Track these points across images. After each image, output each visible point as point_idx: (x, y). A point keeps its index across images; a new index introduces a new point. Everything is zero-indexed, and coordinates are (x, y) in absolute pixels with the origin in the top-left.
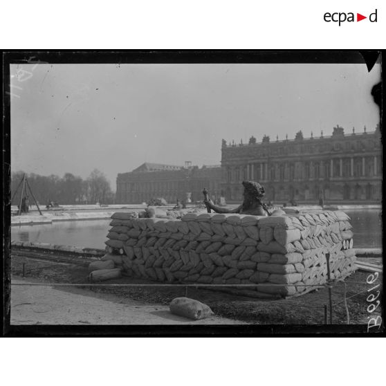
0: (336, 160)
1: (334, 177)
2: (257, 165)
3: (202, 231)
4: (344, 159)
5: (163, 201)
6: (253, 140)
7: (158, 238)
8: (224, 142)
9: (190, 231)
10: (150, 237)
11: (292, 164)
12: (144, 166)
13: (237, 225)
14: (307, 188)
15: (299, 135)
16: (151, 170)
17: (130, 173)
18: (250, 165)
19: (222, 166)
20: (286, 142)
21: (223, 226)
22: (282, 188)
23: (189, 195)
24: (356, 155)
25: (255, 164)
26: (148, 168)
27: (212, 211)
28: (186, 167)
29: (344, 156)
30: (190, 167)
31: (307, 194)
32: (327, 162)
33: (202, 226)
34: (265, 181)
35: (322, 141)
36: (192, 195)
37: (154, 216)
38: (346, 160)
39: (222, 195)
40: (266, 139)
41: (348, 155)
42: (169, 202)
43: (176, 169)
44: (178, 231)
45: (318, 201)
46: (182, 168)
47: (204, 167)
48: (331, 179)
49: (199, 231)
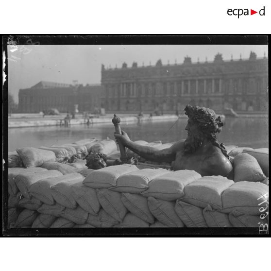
0: (186, 81)
1: (184, 94)
2: (128, 84)
3: (128, 212)
4: (191, 80)
5: (56, 111)
6: (125, 65)
7: (37, 214)
8: (103, 66)
9: (101, 208)
10: (24, 209)
11: (154, 84)
12: (40, 84)
13: (214, 209)
14: (165, 102)
15: (159, 62)
16: (46, 86)
17: (29, 89)
18: (123, 84)
19: (102, 84)
20: (149, 67)
21: (178, 209)
22: (146, 102)
23: (77, 106)
24: (200, 78)
25: (126, 83)
26: (44, 85)
27: (127, 149)
28: (73, 84)
29: (191, 78)
30: (77, 85)
31: (165, 106)
32: (179, 83)
33: (128, 201)
34: (135, 96)
35: (176, 68)
36: (79, 106)
37: (33, 163)
38: (193, 81)
39: (102, 106)
40: (135, 65)
41: (195, 78)
42: (60, 112)
43: (66, 86)
44: (77, 205)
45: (175, 112)
46: (71, 86)
47: (88, 85)
48: (182, 95)
49: (123, 213)
